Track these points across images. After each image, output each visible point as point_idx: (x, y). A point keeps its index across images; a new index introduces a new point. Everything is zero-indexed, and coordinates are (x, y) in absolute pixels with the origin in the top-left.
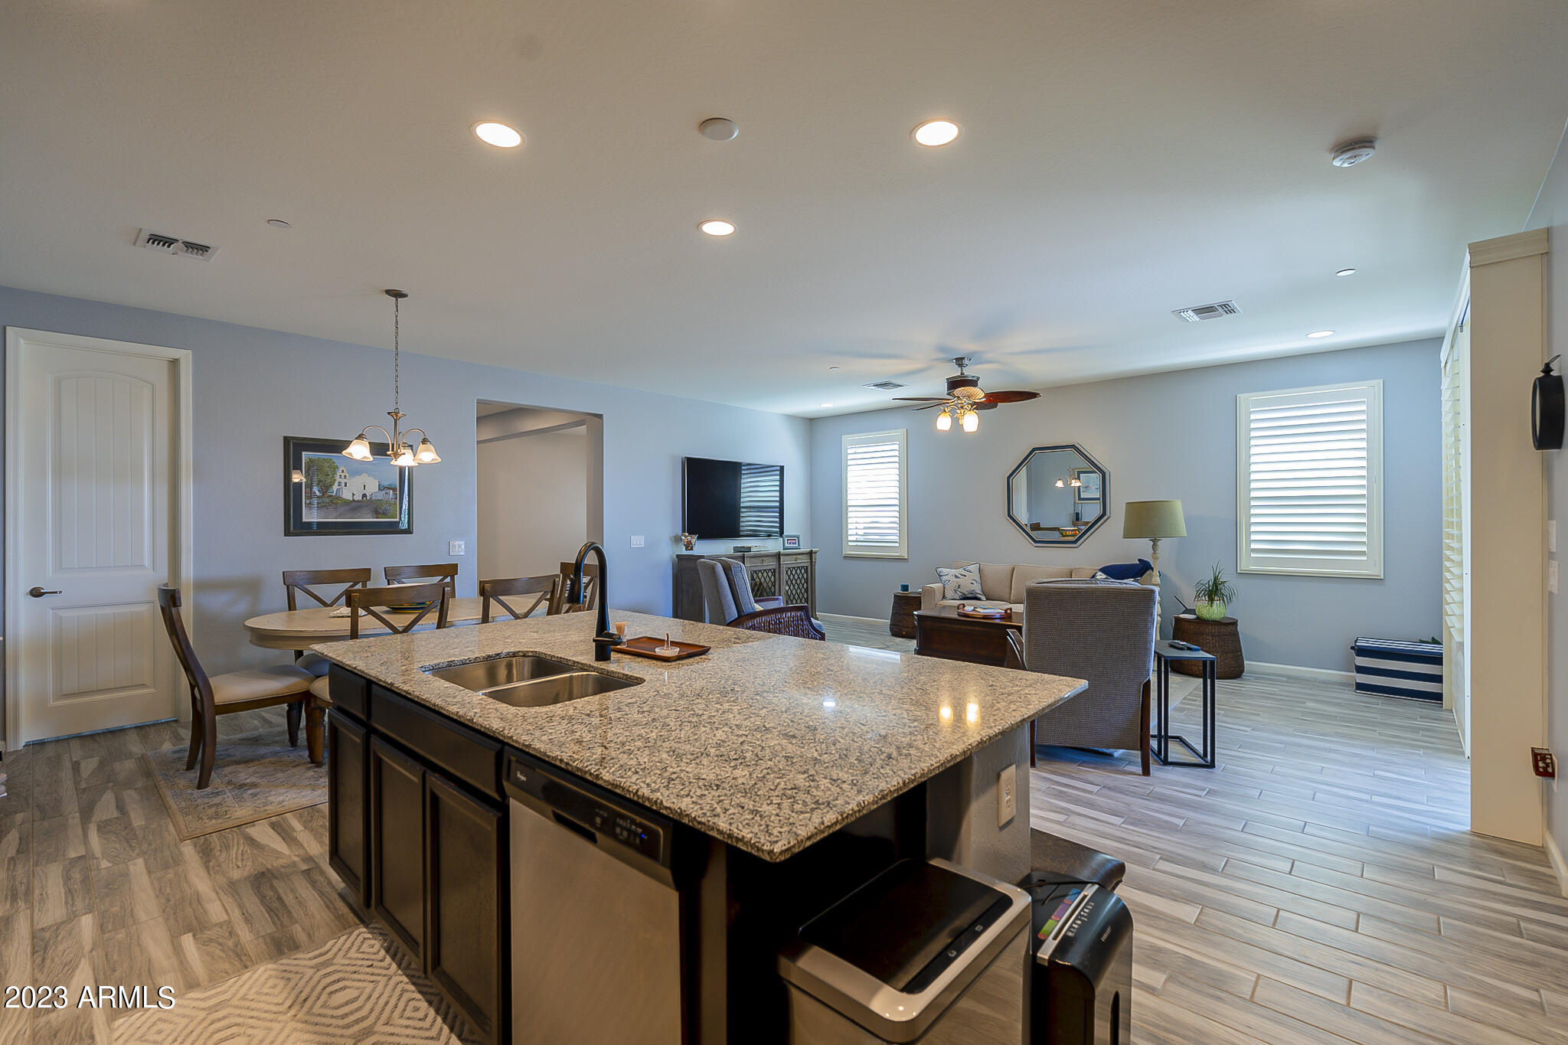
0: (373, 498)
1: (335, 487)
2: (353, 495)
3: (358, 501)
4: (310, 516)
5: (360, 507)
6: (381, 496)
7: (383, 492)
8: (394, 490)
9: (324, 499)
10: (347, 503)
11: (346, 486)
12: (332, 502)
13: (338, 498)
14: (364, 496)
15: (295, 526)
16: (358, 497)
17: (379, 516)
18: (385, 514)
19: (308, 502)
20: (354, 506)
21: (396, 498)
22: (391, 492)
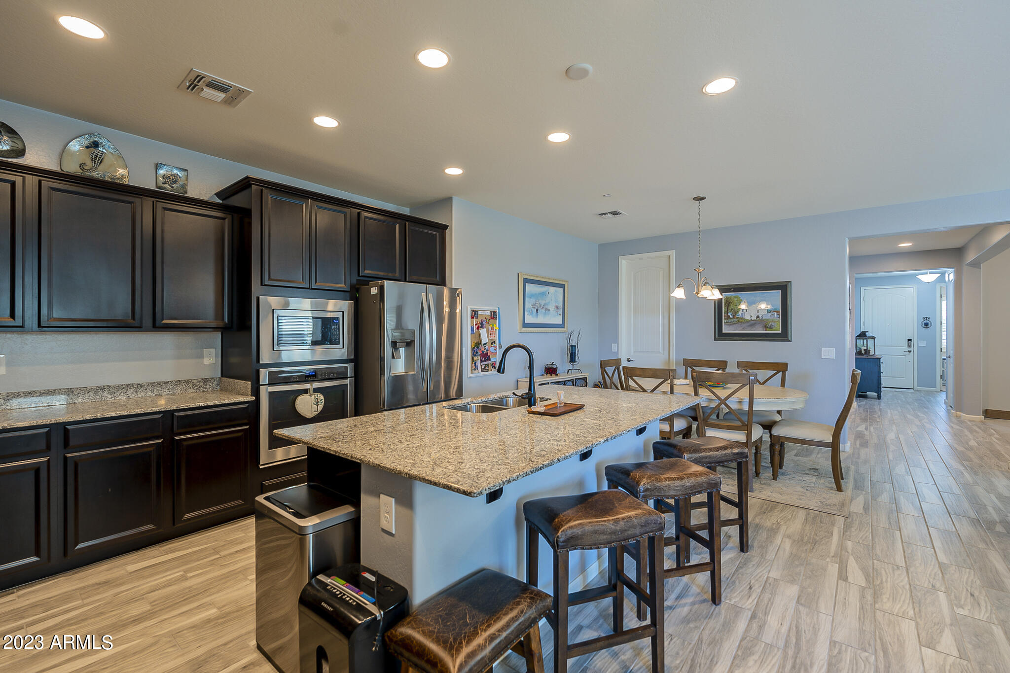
0: (764, 318)
1: (740, 313)
2: (751, 316)
3: (754, 320)
4: (725, 330)
5: (755, 323)
6: (768, 317)
7: (771, 314)
8: (778, 312)
9: (734, 320)
10: (747, 321)
11: (746, 311)
12: (741, 321)
13: (743, 319)
14: (758, 317)
15: (720, 335)
16: (754, 318)
17: (768, 329)
18: (771, 328)
19: (725, 321)
20: (752, 323)
21: (779, 318)
22: (776, 313)
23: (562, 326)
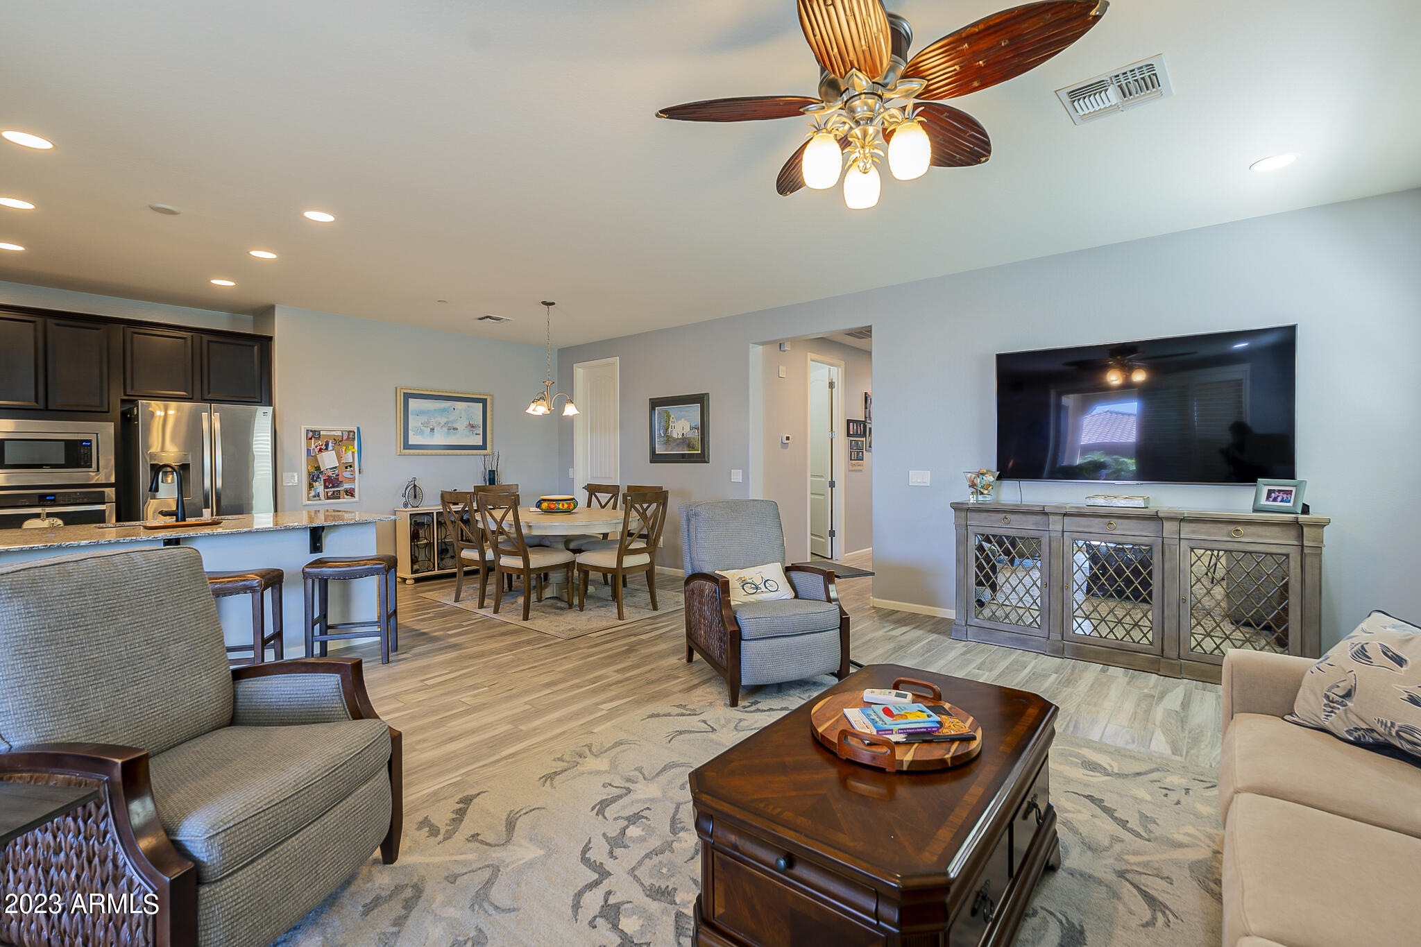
2: (678, 434)
3: (680, 439)
4: (658, 451)
5: (681, 443)
6: (691, 434)
7: (692, 431)
8: (698, 429)
9: (665, 438)
10: (675, 440)
11: (674, 428)
12: (668, 440)
14: (683, 434)
15: (654, 457)
16: (680, 436)
17: (690, 449)
18: (693, 448)
19: (658, 440)
20: (678, 442)
21: (699, 435)
23: (484, 447)
